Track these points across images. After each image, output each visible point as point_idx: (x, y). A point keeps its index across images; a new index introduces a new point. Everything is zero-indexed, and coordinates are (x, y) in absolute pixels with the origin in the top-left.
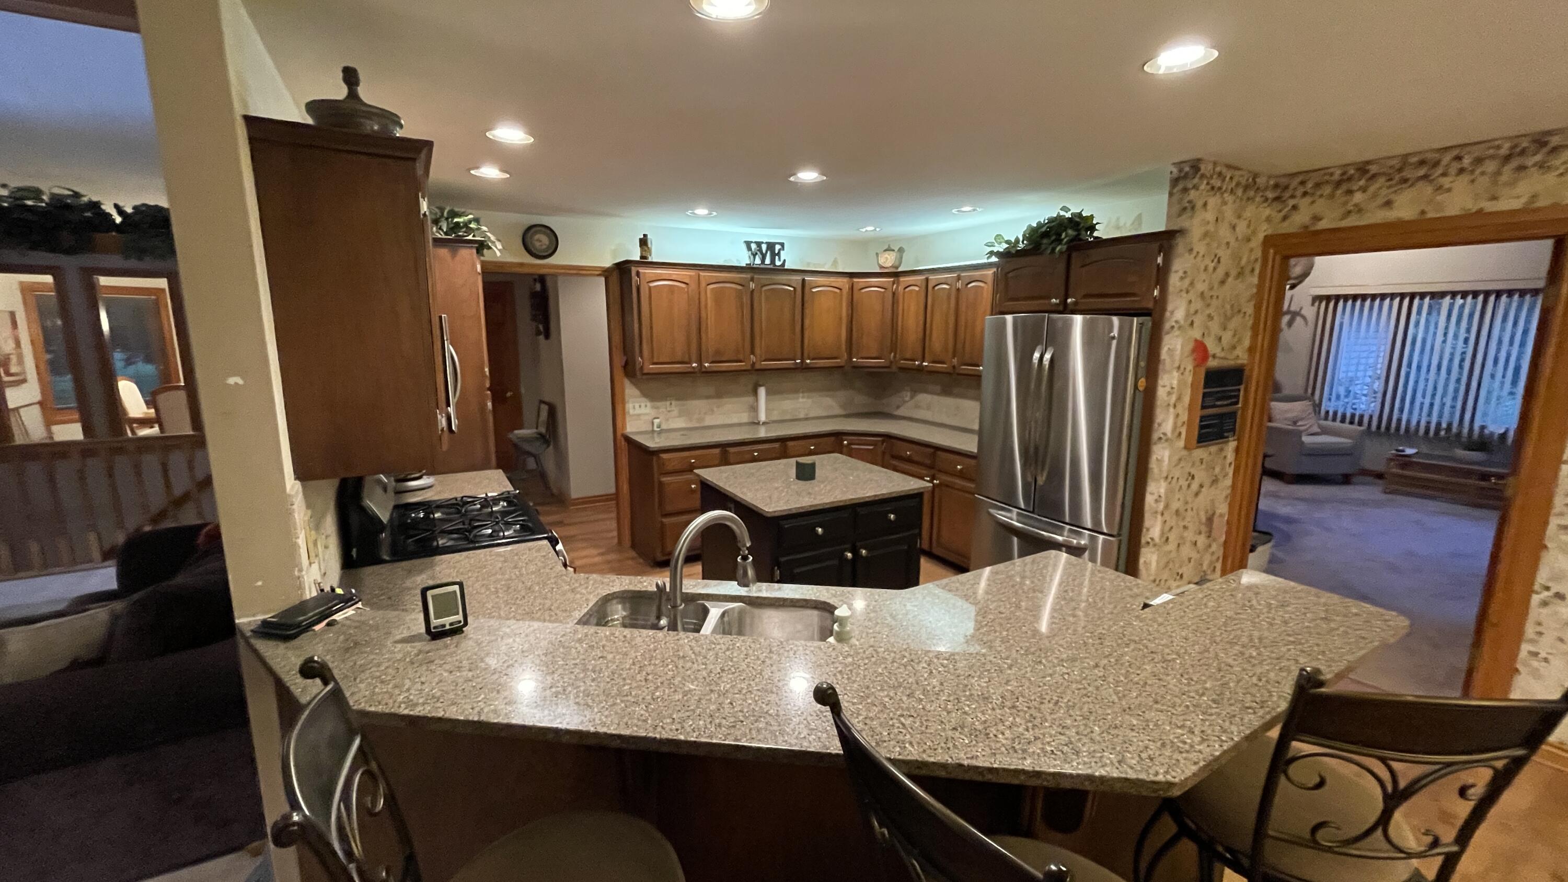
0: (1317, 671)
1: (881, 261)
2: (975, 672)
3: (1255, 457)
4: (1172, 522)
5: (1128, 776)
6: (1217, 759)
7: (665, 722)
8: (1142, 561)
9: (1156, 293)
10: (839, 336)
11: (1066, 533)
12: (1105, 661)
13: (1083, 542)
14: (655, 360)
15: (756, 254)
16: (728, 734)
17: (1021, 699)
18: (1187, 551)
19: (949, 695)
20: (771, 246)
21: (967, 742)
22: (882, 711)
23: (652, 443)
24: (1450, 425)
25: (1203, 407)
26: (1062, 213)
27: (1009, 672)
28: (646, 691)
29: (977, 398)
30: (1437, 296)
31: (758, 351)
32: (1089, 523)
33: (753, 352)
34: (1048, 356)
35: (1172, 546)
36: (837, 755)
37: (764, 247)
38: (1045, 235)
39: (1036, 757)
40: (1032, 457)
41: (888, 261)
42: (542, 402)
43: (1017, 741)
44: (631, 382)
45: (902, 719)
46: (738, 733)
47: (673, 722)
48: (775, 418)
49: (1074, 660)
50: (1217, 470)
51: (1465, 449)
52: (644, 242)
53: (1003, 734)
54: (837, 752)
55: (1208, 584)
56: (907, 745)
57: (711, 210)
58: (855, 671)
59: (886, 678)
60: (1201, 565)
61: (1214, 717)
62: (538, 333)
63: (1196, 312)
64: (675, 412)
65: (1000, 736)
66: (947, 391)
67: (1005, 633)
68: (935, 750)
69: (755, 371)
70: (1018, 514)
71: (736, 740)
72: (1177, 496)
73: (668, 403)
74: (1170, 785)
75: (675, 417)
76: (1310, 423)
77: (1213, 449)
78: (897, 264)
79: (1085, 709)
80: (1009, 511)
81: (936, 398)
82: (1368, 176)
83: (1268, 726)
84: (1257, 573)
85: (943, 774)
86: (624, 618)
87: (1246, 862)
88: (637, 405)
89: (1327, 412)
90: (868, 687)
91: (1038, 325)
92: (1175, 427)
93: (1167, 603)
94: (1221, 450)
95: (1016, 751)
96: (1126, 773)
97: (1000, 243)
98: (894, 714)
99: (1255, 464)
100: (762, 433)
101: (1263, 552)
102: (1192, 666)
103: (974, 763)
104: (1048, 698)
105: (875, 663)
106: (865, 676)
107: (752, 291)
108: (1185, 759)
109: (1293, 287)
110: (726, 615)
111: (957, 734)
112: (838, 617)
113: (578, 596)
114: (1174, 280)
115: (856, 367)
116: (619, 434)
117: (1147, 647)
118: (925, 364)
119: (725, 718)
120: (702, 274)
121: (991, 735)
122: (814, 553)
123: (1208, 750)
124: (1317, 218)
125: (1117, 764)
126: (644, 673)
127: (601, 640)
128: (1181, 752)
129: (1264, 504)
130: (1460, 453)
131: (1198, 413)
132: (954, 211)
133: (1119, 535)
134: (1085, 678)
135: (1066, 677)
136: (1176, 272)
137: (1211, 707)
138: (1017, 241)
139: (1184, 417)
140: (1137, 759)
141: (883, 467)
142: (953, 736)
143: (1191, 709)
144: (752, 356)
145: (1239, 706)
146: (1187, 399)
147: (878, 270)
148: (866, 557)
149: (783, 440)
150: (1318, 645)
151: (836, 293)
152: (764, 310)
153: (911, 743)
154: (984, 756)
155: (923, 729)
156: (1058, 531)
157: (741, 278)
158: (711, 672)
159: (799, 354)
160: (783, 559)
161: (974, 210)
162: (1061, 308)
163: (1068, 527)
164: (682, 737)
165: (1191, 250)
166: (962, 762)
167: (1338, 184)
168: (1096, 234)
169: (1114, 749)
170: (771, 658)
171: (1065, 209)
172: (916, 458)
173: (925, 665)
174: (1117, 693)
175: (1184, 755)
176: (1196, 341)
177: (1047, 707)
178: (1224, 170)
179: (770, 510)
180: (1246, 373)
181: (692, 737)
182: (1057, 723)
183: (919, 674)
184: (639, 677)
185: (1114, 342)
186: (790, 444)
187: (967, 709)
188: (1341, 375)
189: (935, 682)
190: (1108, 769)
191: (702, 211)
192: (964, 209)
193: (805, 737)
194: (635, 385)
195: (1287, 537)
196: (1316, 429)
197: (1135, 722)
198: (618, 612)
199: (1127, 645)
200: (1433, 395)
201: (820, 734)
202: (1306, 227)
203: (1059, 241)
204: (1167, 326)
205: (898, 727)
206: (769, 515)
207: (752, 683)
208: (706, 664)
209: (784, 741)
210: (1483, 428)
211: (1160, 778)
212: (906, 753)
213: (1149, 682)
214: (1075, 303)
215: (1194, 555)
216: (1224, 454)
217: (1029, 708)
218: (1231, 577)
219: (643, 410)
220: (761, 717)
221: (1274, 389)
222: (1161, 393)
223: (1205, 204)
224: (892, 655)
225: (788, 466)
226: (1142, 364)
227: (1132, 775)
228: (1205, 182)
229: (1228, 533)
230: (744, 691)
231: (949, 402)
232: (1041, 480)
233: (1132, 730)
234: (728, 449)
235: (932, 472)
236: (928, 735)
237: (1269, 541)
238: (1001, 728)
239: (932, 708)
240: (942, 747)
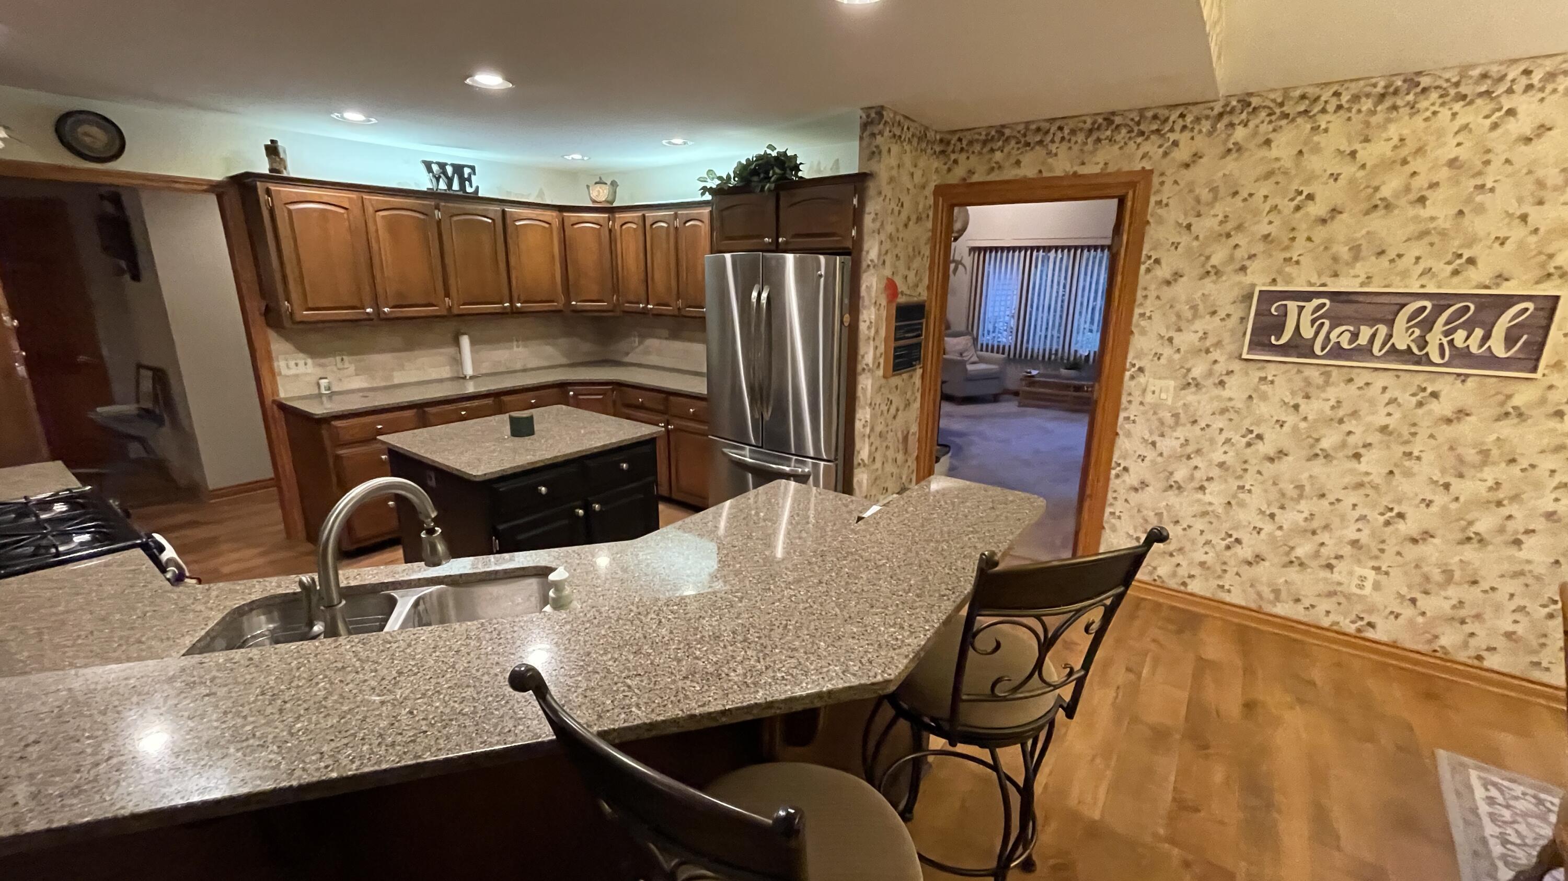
0: (993, 554)
1: (594, 195)
2: (706, 612)
3: (936, 385)
4: (877, 443)
5: (852, 684)
6: (923, 648)
7: (307, 760)
8: (855, 480)
9: (854, 233)
10: (553, 276)
11: (793, 464)
12: (827, 577)
13: (807, 470)
14: (310, 305)
15: (440, 177)
16: (405, 753)
17: (752, 631)
18: (890, 468)
19: (680, 642)
20: (458, 169)
21: (698, 688)
22: (605, 677)
23: (317, 409)
24: (1057, 351)
25: (896, 339)
26: (769, 151)
27: (740, 605)
28: (281, 726)
29: (704, 341)
30: (1047, 249)
31: (453, 291)
32: (812, 454)
33: (447, 295)
34: (764, 295)
35: (878, 464)
36: (551, 741)
37: (449, 170)
38: (755, 172)
39: (768, 687)
40: (759, 394)
41: (601, 194)
42: (140, 366)
43: (749, 674)
44: (277, 332)
45: (628, 681)
46: (419, 749)
47: (321, 758)
48: (484, 371)
49: (798, 581)
50: (909, 393)
51: (1067, 369)
52: (272, 150)
53: (735, 671)
54: (550, 738)
55: (908, 492)
56: (634, 709)
57: (369, 116)
58: (573, 639)
59: (610, 640)
60: (901, 478)
61: (918, 610)
62: (120, 272)
63: (887, 252)
64: (352, 369)
65: (732, 674)
66: (675, 335)
67: (738, 566)
68: (664, 706)
69: (450, 316)
70: (751, 451)
71: (416, 757)
72: (879, 421)
73: (338, 358)
74: (887, 682)
75: (349, 376)
76: (971, 355)
77: (905, 376)
78: (610, 199)
79: (812, 627)
80: (743, 449)
81: (665, 342)
82: (1004, 138)
83: (959, 608)
84: (943, 477)
85: (675, 730)
86: (272, 631)
87: (946, 726)
88: (292, 363)
89: (982, 345)
90: (589, 654)
91: (754, 264)
92: (875, 358)
93: (876, 513)
94: (911, 377)
95: (748, 686)
96: (851, 682)
97: (713, 179)
98: (619, 677)
99: (936, 390)
100: (471, 388)
101: (945, 461)
102: (899, 567)
103: (707, 709)
104: (777, 623)
105: (598, 626)
106: (585, 642)
107: (439, 222)
108: (898, 655)
109: (956, 239)
110: (421, 602)
111: (688, 682)
112: (553, 581)
113: (191, 616)
114: (868, 220)
115: (576, 311)
116: (268, 401)
117: (862, 557)
118: (650, 306)
119: (401, 734)
120: (366, 196)
121: (723, 675)
122: (540, 515)
123: (915, 641)
124: (971, 172)
125: (842, 676)
126: (279, 702)
127: (209, 671)
128: (894, 649)
129: (944, 423)
130: (1064, 371)
131: (892, 344)
132: (664, 142)
133: (836, 459)
134: (810, 597)
135: (793, 599)
136: (870, 213)
137: (915, 601)
138: (729, 176)
139: (882, 349)
140: (860, 665)
141: (614, 415)
142: (684, 686)
143: (900, 606)
144: (447, 299)
145: (937, 595)
146: (883, 333)
147: (591, 205)
148: (601, 511)
149: (497, 395)
150: (989, 531)
151: (544, 227)
152: (455, 242)
153: (638, 706)
154: (716, 699)
155: (652, 685)
156: (787, 463)
157: (423, 204)
158: (383, 679)
159: (507, 297)
160: (501, 527)
161: (685, 143)
162: (774, 248)
163: (795, 457)
164: (334, 775)
165: (880, 193)
166: (693, 712)
167: (985, 143)
168: (800, 174)
169: (838, 660)
170: (468, 645)
171: (770, 147)
172: (647, 404)
173: (653, 616)
174: (838, 605)
175: (897, 651)
176: (888, 279)
177: (776, 635)
178: (902, 120)
179: (480, 473)
180: (927, 308)
181: (350, 770)
182: (786, 647)
183: (646, 627)
184: (269, 710)
185: (822, 280)
186: (506, 398)
187: (698, 653)
188: (989, 315)
189: (664, 631)
190: (834, 682)
191: (354, 116)
192: (675, 141)
193: (510, 731)
194: (288, 338)
195: (960, 448)
196: (975, 359)
197: (855, 630)
198: (263, 625)
199: (845, 558)
200: (1047, 329)
201: (529, 722)
202: (964, 179)
203: (768, 178)
204: (864, 265)
205: (624, 691)
206: (477, 479)
207: (440, 680)
208: (376, 671)
209: (481, 743)
210: (1076, 351)
211: (879, 678)
212: (631, 719)
213: (865, 589)
214: (786, 243)
215: (895, 471)
216: (913, 380)
217: (759, 638)
218: (923, 483)
219: (301, 369)
220: (451, 720)
221: (946, 327)
222: (863, 327)
223: (889, 151)
224: (618, 612)
225: (501, 423)
226: (846, 301)
227: (855, 682)
228: (888, 129)
229: (919, 448)
230: (430, 693)
231: (677, 345)
232: (767, 416)
233: (853, 638)
234: (426, 409)
235: (666, 417)
236: (657, 692)
237: (948, 452)
238: (733, 664)
239: (662, 661)
240: (672, 702)
